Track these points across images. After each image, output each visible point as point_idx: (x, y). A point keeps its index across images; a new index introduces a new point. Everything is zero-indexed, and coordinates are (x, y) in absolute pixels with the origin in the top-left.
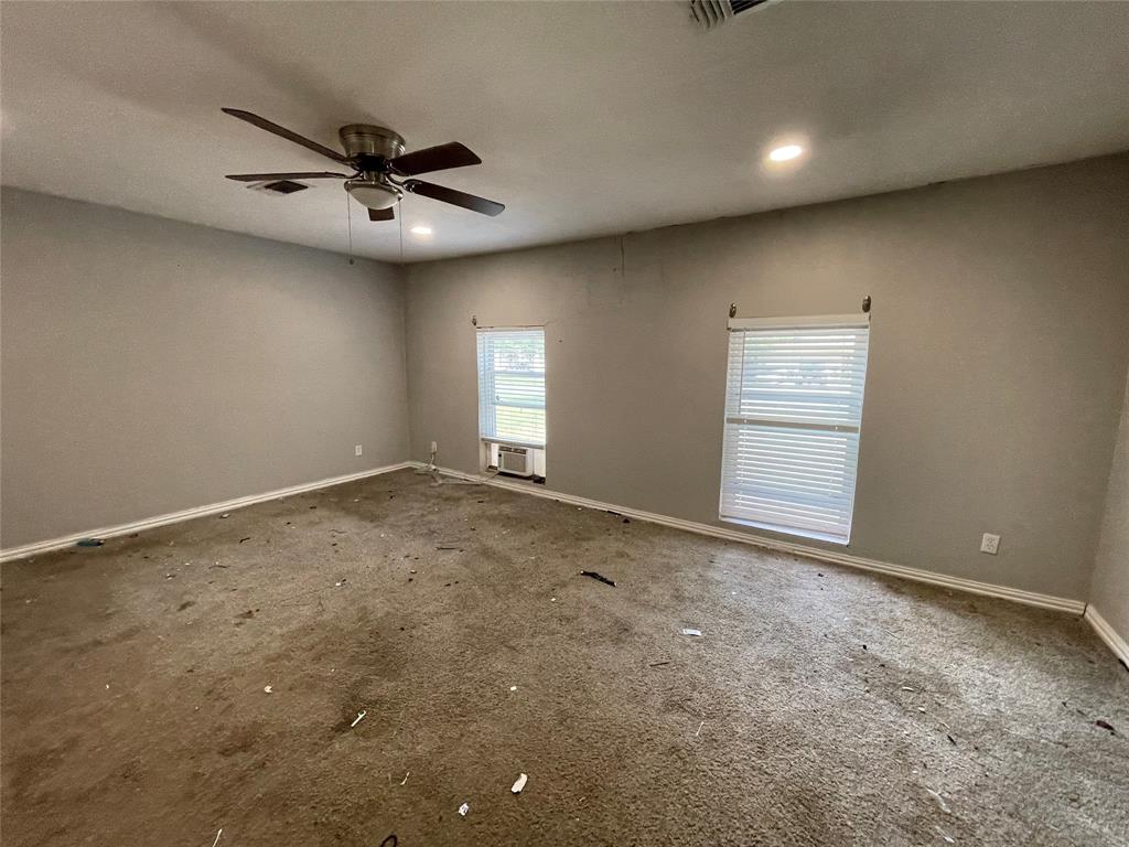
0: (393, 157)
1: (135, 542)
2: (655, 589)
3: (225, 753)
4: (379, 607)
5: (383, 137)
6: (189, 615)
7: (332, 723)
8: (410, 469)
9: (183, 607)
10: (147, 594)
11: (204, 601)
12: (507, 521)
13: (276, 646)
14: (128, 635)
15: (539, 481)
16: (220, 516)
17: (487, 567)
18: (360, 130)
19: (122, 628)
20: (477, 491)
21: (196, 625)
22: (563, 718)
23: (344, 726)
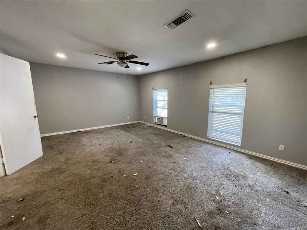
0: (125, 57)
1: (86, 132)
2: (182, 150)
3: (92, 162)
4: (123, 146)
5: (123, 54)
6: (91, 144)
7: (109, 161)
8: (139, 123)
9: (91, 142)
10: (86, 140)
11: (94, 142)
12: (156, 134)
13: (103, 150)
14: (82, 145)
15: (166, 126)
16: (100, 129)
17: (147, 142)
18: (119, 53)
19: (82, 144)
20: (152, 128)
21: (92, 145)
22: (149, 167)
23: (110, 162)
